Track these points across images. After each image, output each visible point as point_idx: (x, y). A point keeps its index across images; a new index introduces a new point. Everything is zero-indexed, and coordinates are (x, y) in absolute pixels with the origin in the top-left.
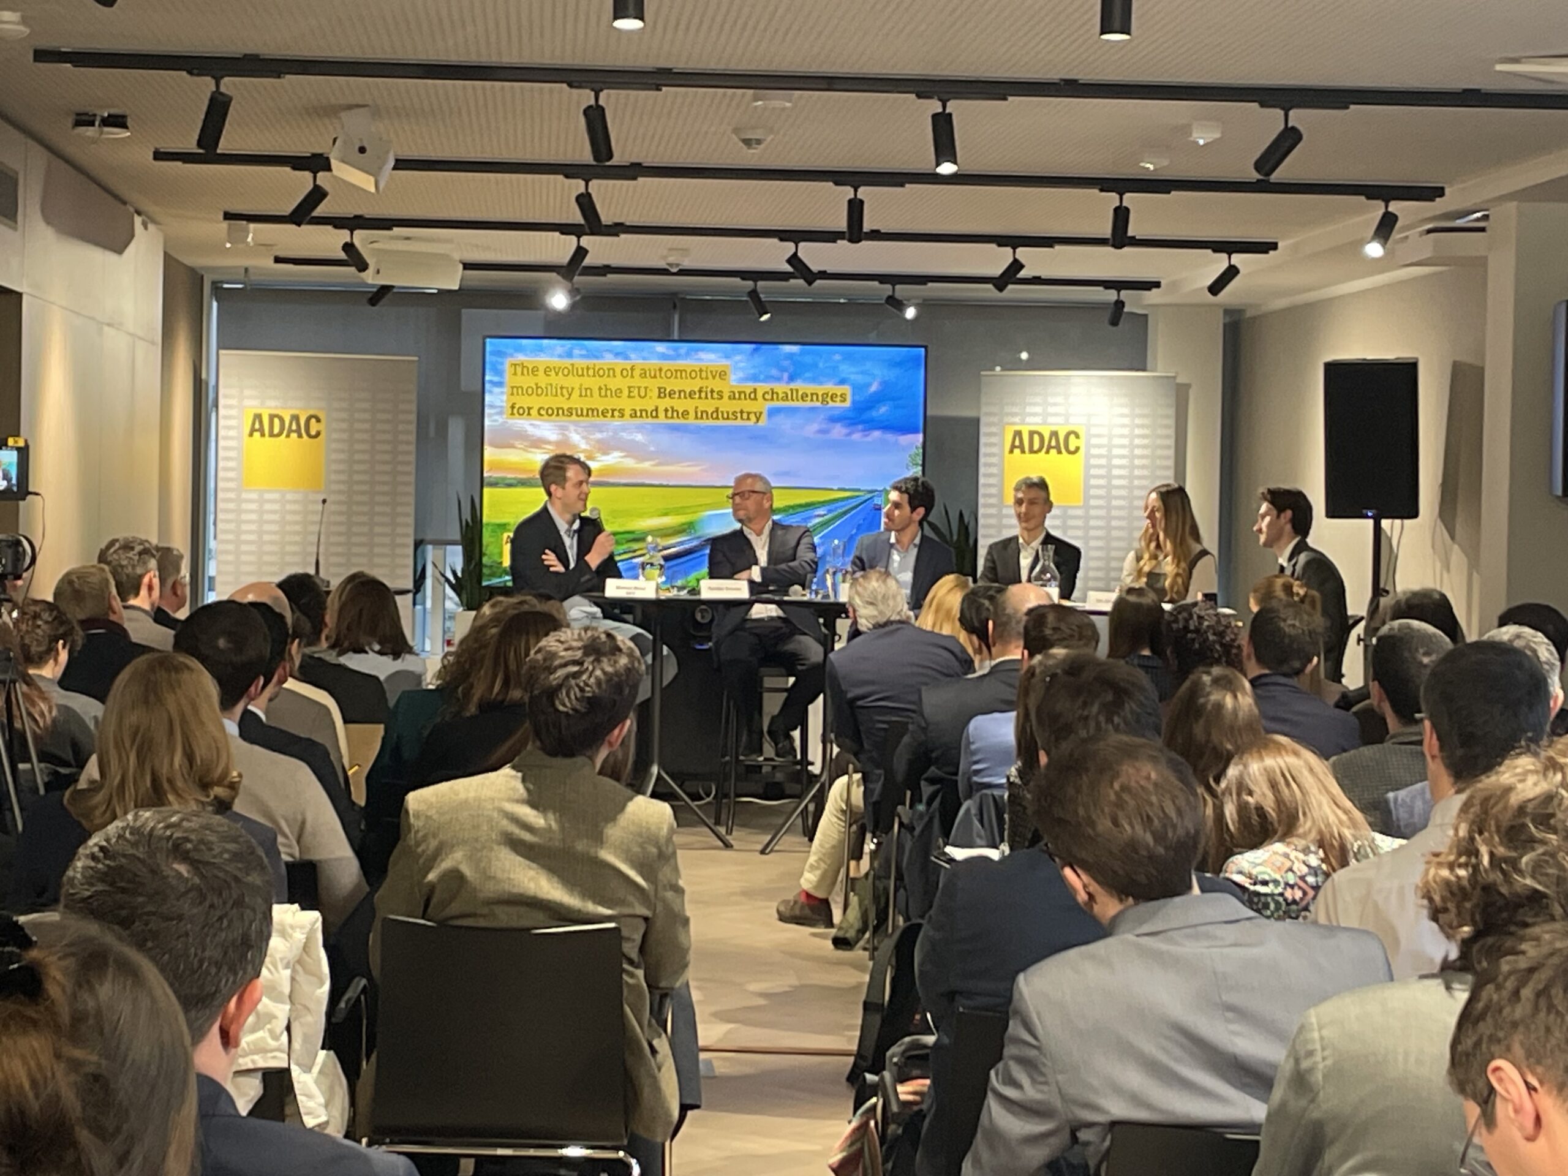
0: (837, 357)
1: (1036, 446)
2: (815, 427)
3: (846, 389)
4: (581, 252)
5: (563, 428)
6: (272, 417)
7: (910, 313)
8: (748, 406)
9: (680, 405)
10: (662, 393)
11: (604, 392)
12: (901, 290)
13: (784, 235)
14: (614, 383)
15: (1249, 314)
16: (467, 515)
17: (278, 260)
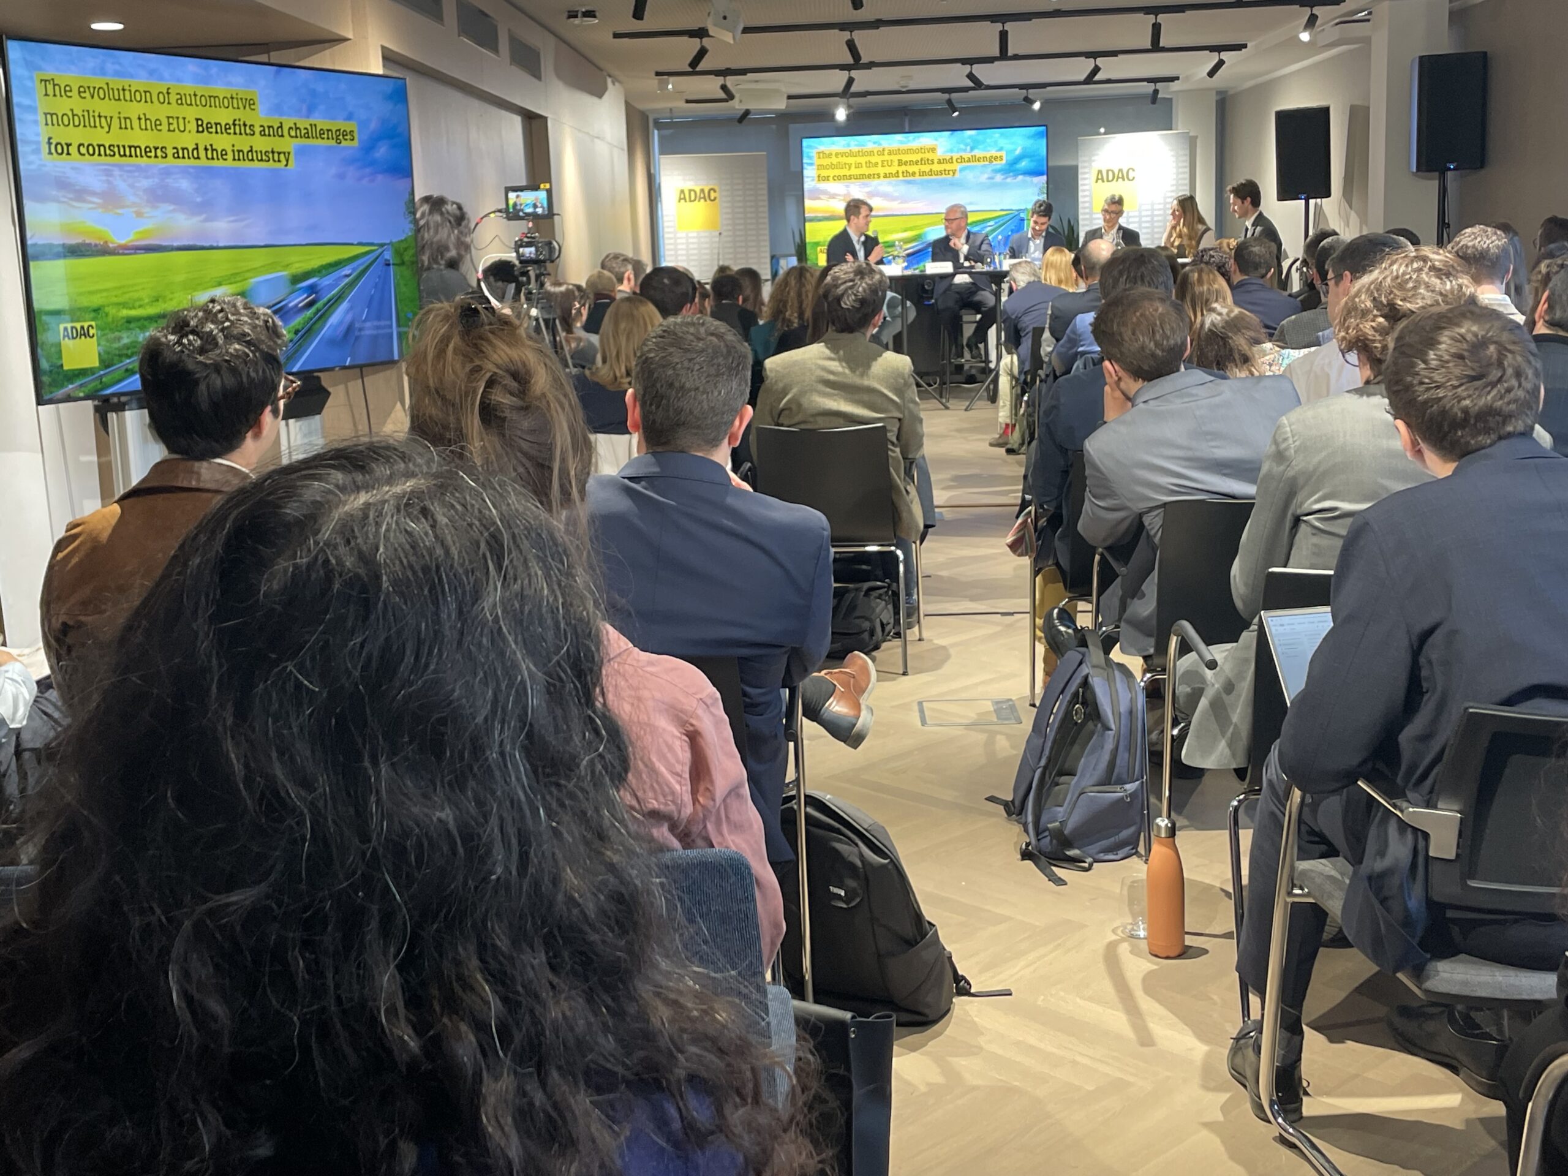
0: (997, 135)
1: (1110, 178)
2: (986, 176)
3: (1003, 153)
4: (851, 81)
5: (847, 186)
6: (690, 191)
7: (1037, 106)
8: (948, 167)
9: (911, 169)
10: (900, 163)
11: (869, 164)
12: (1032, 93)
13: (964, 61)
14: (873, 159)
15: (1231, 92)
16: (798, 239)
17: (688, 101)
